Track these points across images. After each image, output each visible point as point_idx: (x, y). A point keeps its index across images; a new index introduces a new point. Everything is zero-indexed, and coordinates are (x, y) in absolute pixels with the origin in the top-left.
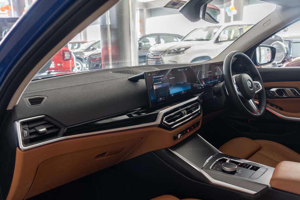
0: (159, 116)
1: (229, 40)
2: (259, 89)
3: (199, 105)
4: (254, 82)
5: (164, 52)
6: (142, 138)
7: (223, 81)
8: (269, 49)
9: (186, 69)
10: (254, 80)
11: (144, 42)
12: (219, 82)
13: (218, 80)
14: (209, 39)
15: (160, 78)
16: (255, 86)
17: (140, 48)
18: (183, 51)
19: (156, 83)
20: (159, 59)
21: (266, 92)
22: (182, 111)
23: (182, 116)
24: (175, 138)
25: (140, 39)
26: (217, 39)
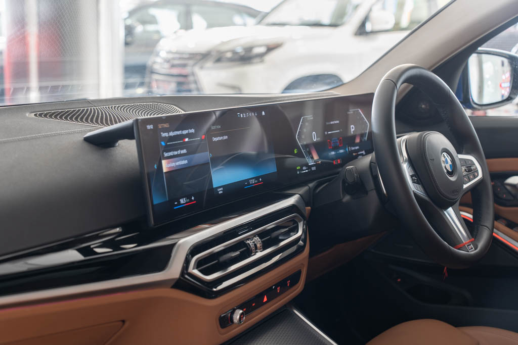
0: (175, 255)
1: (397, 28)
2: (475, 177)
3: (300, 221)
4: (461, 156)
5: (203, 57)
6: (123, 321)
7: (373, 152)
8: (506, 61)
9: (263, 113)
10: (459, 152)
11: (144, 22)
12: (362, 155)
13: (357, 148)
14: (339, 23)
15: (182, 137)
16: (463, 168)
17: (129, 39)
18: (261, 56)
19: (171, 154)
20: (185, 76)
21: (493, 186)
22: (248, 238)
23: (248, 253)
24: (225, 321)
25: (132, 13)
26: (363, 25)
